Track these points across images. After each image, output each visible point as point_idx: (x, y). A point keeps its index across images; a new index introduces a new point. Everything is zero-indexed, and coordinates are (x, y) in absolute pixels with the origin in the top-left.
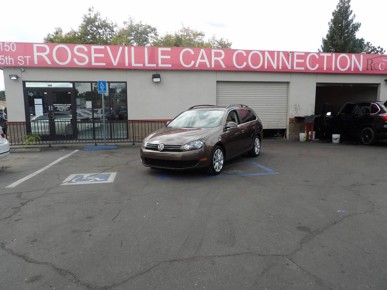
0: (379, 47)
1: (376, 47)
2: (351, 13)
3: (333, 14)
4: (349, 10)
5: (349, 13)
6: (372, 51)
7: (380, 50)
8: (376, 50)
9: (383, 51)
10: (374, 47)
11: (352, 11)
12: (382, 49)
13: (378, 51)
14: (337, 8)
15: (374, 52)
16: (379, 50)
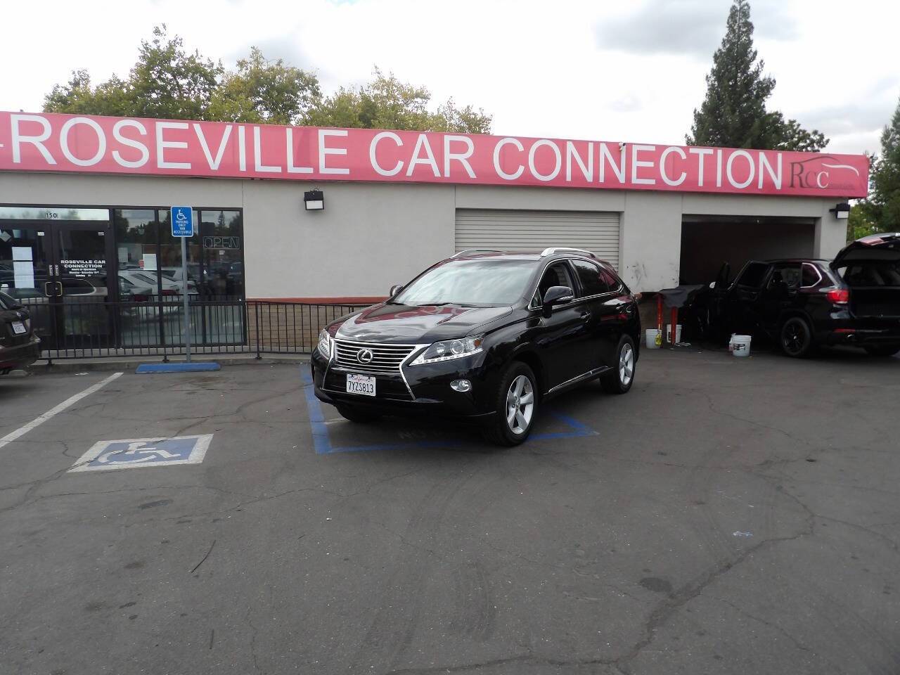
0: (815, 133)
1: (809, 131)
2: (754, 58)
3: (716, 57)
4: (749, 50)
5: (750, 56)
6: (800, 140)
7: (818, 138)
8: (809, 139)
9: (824, 140)
10: (804, 131)
11: (755, 53)
12: (822, 136)
13: (813, 142)
14: (724, 46)
15: (806, 142)
16: (816, 138)
